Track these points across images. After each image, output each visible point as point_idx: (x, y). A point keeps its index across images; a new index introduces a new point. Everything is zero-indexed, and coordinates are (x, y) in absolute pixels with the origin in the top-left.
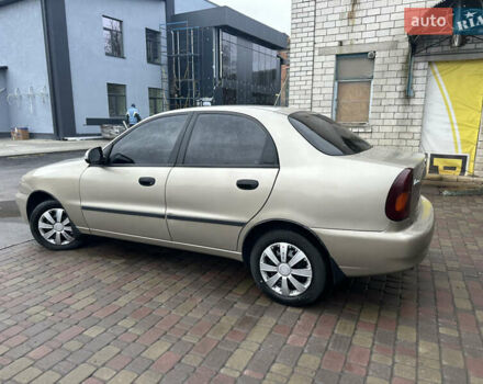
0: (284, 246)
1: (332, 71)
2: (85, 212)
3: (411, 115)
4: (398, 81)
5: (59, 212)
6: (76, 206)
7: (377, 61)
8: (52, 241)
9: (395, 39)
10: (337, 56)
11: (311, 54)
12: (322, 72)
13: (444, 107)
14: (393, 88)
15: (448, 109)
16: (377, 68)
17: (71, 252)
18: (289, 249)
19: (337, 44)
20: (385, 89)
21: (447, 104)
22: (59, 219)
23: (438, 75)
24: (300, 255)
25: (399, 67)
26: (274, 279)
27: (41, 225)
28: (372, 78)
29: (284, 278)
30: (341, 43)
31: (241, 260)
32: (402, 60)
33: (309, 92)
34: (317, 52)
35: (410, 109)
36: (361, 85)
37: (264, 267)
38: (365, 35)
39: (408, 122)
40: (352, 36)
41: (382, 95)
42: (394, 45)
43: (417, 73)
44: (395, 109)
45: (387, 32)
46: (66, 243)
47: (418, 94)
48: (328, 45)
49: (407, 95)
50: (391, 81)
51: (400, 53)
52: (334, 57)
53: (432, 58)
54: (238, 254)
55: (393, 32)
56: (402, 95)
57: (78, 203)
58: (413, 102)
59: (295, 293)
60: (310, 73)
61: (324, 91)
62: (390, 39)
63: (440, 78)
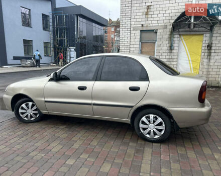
0: (152, 116)
1: (139, 37)
2: (46, 103)
3: (173, 57)
4: (167, 42)
5: (30, 104)
6: (41, 101)
7: (158, 34)
8: (26, 119)
9: (166, 24)
10: (141, 31)
11: (129, 29)
12: (134, 37)
13: (186, 54)
14: (165, 45)
15: (187, 54)
16: (158, 37)
17: (36, 124)
18: (154, 117)
19: (141, 25)
20: (162, 46)
21: (187, 53)
22: (30, 107)
23: (183, 40)
24: (160, 120)
25: (167, 36)
26: (147, 131)
27: (20, 111)
28: (156, 41)
29: (152, 130)
30: (143, 25)
31: (129, 123)
32: (169, 33)
33: (129, 46)
34: (132, 29)
35: (172, 54)
36: (151, 44)
37: (141, 126)
38: (153, 22)
39: (171, 60)
40: (147, 22)
41: (160, 48)
42: (165, 27)
43: (175, 39)
44: (166, 54)
45: (162, 22)
46: (33, 119)
47: (175, 48)
48: (137, 26)
49: (171, 48)
50: (164, 42)
51: (168, 30)
52: (139, 31)
53: (181, 33)
54: (128, 120)
55: (165, 21)
56: (169, 48)
57: (43, 99)
58: (173, 51)
59: (156, 137)
60: (129, 38)
61: (135, 46)
62: (163, 24)
63: (184, 42)
